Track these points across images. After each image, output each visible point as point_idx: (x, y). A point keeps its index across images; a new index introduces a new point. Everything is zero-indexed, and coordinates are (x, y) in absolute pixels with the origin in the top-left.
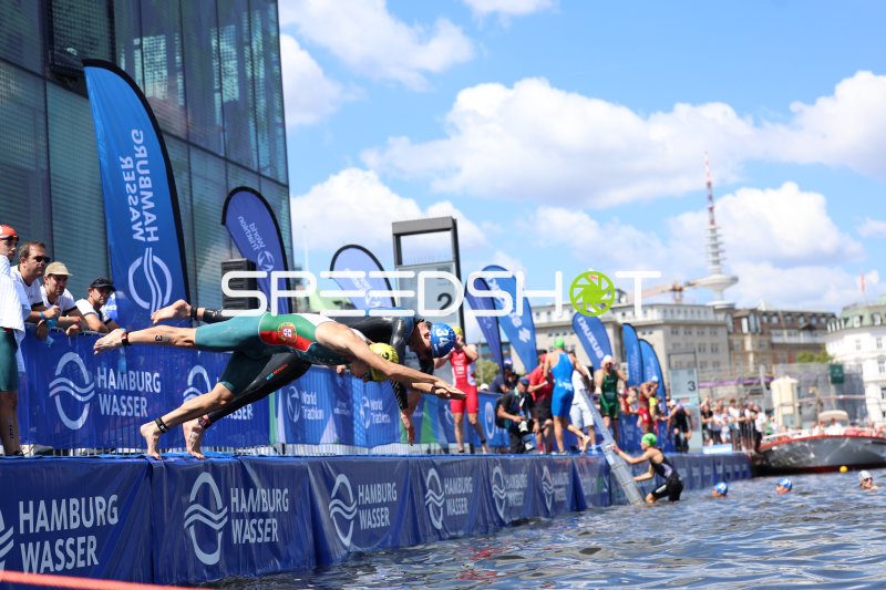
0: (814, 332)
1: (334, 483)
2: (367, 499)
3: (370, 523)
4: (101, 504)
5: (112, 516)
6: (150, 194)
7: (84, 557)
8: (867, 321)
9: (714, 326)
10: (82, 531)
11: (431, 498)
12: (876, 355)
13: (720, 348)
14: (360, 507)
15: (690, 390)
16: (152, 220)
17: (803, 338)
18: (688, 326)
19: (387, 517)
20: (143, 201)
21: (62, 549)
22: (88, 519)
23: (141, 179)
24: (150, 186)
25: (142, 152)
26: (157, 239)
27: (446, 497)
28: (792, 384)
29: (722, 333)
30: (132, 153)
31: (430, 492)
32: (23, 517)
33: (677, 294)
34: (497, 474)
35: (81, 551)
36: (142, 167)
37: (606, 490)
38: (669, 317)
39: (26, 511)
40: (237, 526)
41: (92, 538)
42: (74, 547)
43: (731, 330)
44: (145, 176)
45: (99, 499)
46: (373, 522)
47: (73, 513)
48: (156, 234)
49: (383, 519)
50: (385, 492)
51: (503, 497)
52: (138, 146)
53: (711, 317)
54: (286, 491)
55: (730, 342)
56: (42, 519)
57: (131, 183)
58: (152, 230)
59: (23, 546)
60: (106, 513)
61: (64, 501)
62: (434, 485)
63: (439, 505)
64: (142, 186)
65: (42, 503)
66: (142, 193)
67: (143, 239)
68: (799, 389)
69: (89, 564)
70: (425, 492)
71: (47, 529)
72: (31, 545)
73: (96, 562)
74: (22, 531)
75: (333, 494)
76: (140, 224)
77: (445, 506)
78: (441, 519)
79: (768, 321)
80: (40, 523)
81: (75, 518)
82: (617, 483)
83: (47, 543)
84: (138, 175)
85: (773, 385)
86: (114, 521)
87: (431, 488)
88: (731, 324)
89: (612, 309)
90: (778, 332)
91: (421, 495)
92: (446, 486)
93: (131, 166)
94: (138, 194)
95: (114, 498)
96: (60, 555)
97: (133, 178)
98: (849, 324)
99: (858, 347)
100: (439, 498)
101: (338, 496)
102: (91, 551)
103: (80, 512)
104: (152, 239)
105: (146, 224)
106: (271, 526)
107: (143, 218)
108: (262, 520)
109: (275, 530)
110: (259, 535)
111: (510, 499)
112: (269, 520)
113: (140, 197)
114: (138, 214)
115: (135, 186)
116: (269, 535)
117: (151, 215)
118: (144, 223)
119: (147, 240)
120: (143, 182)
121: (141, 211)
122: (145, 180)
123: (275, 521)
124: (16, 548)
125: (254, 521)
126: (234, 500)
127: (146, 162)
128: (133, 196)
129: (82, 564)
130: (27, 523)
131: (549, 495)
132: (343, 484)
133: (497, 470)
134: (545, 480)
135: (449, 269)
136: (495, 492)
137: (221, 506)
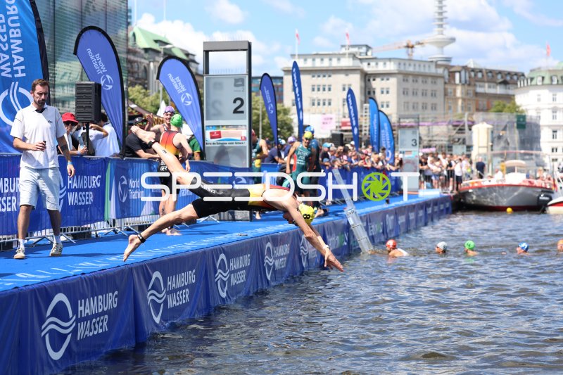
0: (508, 86)
1: (150, 278)
2: (174, 285)
3: (175, 303)
6: (19, 42)
8: (547, 81)
9: (435, 77)
11: (220, 276)
12: (551, 106)
13: (438, 93)
14: (168, 293)
15: (413, 145)
16: (19, 62)
17: (499, 90)
18: (416, 76)
19: (187, 296)
20: (13, 47)
23: (11, 30)
24: (19, 35)
25: (13, 11)
26: (24, 75)
27: (231, 272)
28: (488, 129)
29: (440, 82)
30: (4, 11)
31: (219, 271)
33: (410, 49)
34: (269, 248)
36: (13, 22)
37: (345, 244)
38: (402, 68)
40: (81, 327)
43: (447, 81)
44: (15, 28)
46: (177, 301)
48: (23, 71)
49: (185, 297)
50: (190, 277)
51: (271, 264)
52: (10, 6)
53: (433, 70)
54: (116, 293)
55: (445, 90)
58: (20, 68)
62: (222, 267)
63: (225, 279)
64: (11, 36)
66: (13, 41)
67: (10, 76)
68: (492, 132)
70: (216, 272)
75: (150, 287)
76: (9, 64)
77: (229, 279)
78: (226, 289)
79: (474, 76)
82: (354, 237)
84: (8, 28)
85: (474, 128)
87: (220, 268)
88: (447, 77)
89: (360, 59)
90: (481, 84)
91: (212, 275)
92: (231, 264)
93: (3, 21)
94: (8, 41)
97: (4, 30)
98: (534, 82)
99: (539, 100)
100: (225, 275)
101: (153, 288)
104: (20, 75)
105: (14, 64)
106: (102, 321)
107: (11, 60)
108: (98, 318)
109: (105, 323)
110: (95, 329)
111: (276, 264)
112: (102, 318)
113: (10, 44)
114: (7, 57)
115: (5, 36)
116: (102, 327)
117: (19, 57)
118: (12, 64)
119: (13, 76)
120: (13, 33)
121: (11, 55)
122: (15, 32)
123: (106, 316)
125: (94, 320)
126: (80, 308)
127: (17, 18)
128: (4, 44)
131: (304, 256)
132: (157, 279)
133: (269, 245)
134: (303, 245)
135: (243, 80)
136: (266, 261)
137: (71, 315)
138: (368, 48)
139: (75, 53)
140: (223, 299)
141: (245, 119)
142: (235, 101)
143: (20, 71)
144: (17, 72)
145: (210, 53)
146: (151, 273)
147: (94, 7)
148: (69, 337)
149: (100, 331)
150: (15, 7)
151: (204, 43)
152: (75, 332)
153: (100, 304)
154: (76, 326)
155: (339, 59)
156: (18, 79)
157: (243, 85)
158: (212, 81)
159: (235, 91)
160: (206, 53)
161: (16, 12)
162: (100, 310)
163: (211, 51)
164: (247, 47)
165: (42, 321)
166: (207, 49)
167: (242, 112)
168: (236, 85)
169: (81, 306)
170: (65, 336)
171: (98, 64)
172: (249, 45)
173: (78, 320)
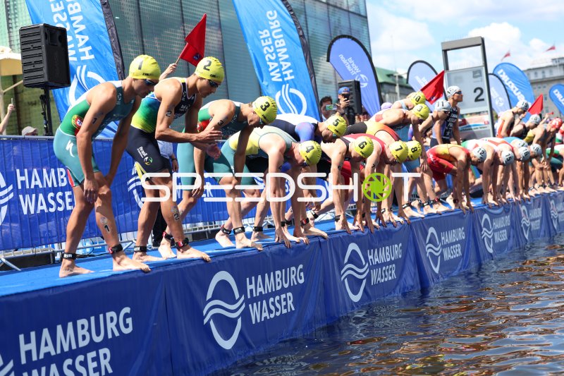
1: (427, 233)
2: (447, 240)
3: (450, 256)
4: (293, 272)
5: (301, 278)
6: (285, 50)
7: (286, 307)
10: (284, 291)
11: (485, 234)
14: (443, 247)
16: (286, 67)
19: (459, 250)
20: (279, 55)
21: (273, 304)
22: (286, 283)
23: (276, 42)
25: (275, 25)
26: (293, 77)
27: (495, 231)
30: (268, 27)
31: (484, 229)
32: (249, 287)
34: (524, 211)
35: (284, 303)
36: (276, 34)
39: (251, 283)
40: (374, 274)
41: (290, 294)
42: (279, 302)
44: (279, 39)
45: (293, 269)
46: (452, 255)
47: (278, 280)
48: (291, 74)
49: (457, 252)
50: (458, 234)
51: (528, 225)
52: (273, 21)
54: (400, 245)
56: (260, 287)
57: (269, 46)
58: (288, 72)
59: (250, 306)
60: (296, 277)
61: (272, 273)
63: (490, 237)
64: (277, 46)
65: (260, 277)
66: (278, 50)
67: (281, 80)
69: (289, 310)
70: (481, 230)
71: (263, 293)
72: (255, 304)
73: (293, 309)
74: (249, 297)
75: (427, 241)
76: (278, 70)
77: (493, 237)
78: (491, 246)
80: (259, 290)
81: (279, 283)
83: (264, 302)
84: (274, 40)
86: (301, 281)
87: (485, 226)
91: (479, 232)
92: (494, 224)
93: (268, 35)
94: (275, 51)
95: (301, 266)
96: (272, 308)
97: (270, 42)
100: (490, 233)
101: (430, 242)
102: (290, 303)
103: (282, 279)
104: (289, 78)
105: (283, 69)
106: (391, 269)
107: (281, 66)
108: (387, 267)
109: (393, 272)
111: (532, 225)
112: (391, 266)
113: (277, 53)
114: (276, 65)
115: (272, 47)
116: (391, 275)
117: (286, 63)
118: (280, 70)
119: (283, 80)
121: (279, 62)
122: (279, 42)
123: (394, 265)
124: (247, 308)
125: (384, 268)
126: (370, 257)
127: (280, 30)
128: (271, 54)
129: (284, 311)
130: (251, 291)
131: (555, 219)
132: (432, 234)
133: (524, 208)
135: (480, 72)
136: (523, 222)
137: (364, 263)
140: (491, 254)
141: (486, 105)
142: (475, 91)
143: (289, 75)
144: (286, 76)
145: (448, 52)
146: (426, 227)
147: (340, 31)
148: (364, 282)
149: (390, 278)
150: (277, 22)
151: (442, 43)
153: (387, 254)
154: (370, 273)
155: (551, 72)
156: (288, 81)
157: (481, 75)
158: (453, 76)
159: (475, 82)
160: (445, 51)
161: (279, 25)
162: (388, 260)
163: (449, 50)
164: (480, 42)
165: (341, 267)
166: (445, 49)
167: (483, 100)
168: (474, 77)
169: (370, 255)
170: (361, 281)
171: (351, 66)
172: (483, 40)
173: (371, 268)
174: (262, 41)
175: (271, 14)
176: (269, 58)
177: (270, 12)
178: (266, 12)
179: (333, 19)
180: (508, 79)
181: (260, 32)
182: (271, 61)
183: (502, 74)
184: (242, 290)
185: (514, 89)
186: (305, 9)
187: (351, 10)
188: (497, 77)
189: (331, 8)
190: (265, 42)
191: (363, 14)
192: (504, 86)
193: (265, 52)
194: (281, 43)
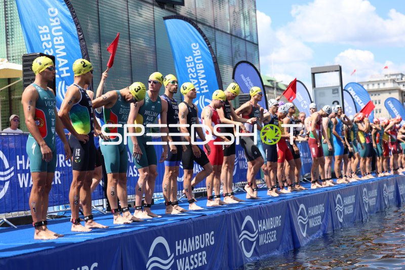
1: (298, 208)
2: (312, 213)
3: (313, 224)
4: (207, 236)
5: (212, 241)
6: (203, 71)
7: (201, 261)
10: (201, 250)
14: (309, 218)
16: (203, 83)
21: (193, 259)
22: (202, 244)
23: (197, 65)
25: (197, 53)
26: (208, 91)
27: (345, 206)
30: (192, 54)
31: (338, 205)
32: (178, 248)
34: (365, 192)
35: (200, 259)
36: (198, 60)
39: (179, 245)
40: (261, 237)
41: (204, 252)
42: (197, 258)
44: (199, 63)
45: (207, 234)
46: (315, 223)
47: (197, 242)
48: (206, 89)
49: (319, 221)
50: (319, 209)
51: (367, 202)
52: (195, 50)
54: (280, 217)
56: (185, 247)
57: (192, 68)
58: (204, 87)
59: (177, 261)
60: (209, 240)
61: (193, 238)
62: (339, 202)
63: (341, 210)
64: (198, 68)
65: (185, 240)
66: (198, 71)
67: (199, 92)
69: (203, 264)
70: (335, 206)
71: (187, 252)
72: (181, 260)
73: (206, 263)
74: (177, 254)
75: (299, 214)
76: (197, 85)
77: (344, 211)
78: (342, 217)
80: (184, 249)
81: (197, 244)
83: (187, 258)
84: (195, 64)
86: (212, 243)
87: (338, 203)
92: (345, 201)
93: (192, 60)
94: (196, 72)
95: (212, 233)
96: (192, 262)
97: (193, 65)
100: (341, 208)
101: (301, 214)
102: (204, 258)
103: (199, 242)
104: (205, 91)
105: (201, 85)
106: (273, 234)
107: (199, 83)
108: (271, 232)
109: (275, 236)
110: (269, 239)
111: (370, 202)
112: (273, 232)
114: (196, 81)
115: (194, 68)
116: (273, 238)
117: (203, 81)
118: (199, 85)
119: (201, 92)
120: (198, 66)
121: (198, 80)
122: (200, 65)
123: (275, 231)
124: (175, 262)
125: (268, 233)
126: (260, 226)
127: (200, 57)
128: (193, 73)
129: (200, 265)
130: (179, 250)
131: (386, 197)
132: (302, 208)
133: (365, 190)
134: (385, 191)
135: (337, 90)
136: (364, 200)
137: (255, 230)
138: (402, 75)
139: (233, 78)
140: (341, 223)
142: (333, 103)
143: (205, 89)
144: (203, 89)
145: (316, 75)
146: (299, 204)
147: (239, 54)
148: (255, 243)
149: (272, 240)
150: (199, 51)
151: (312, 68)
152: (258, 240)
153: (271, 223)
154: (258, 237)
155: (384, 84)
156: (204, 94)
157: (338, 92)
158: (318, 92)
159: (333, 97)
160: (313, 74)
161: (200, 54)
162: (272, 227)
163: (316, 73)
164: (339, 69)
165: (239, 233)
166: (313, 72)
168: (333, 93)
169: (260, 224)
170: (252, 242)
171: (248, 83)
172: (340, 67)
173: (259, 233)
174: (187, 64)
175: (195, 45)
176: (191, 76)
177: (194, 44)
178: (191, 44)
179: (234, 45)
180: (355, 94)
181: (186, 58)
182: (192, 78)
183: (351, 90)
184: (173, 249)
185: (359, 101)
186: (215, 38)
187: (247, 39)
188: (348, 92)
189: (233, 37)
190: (189, 65)
191: (255, 42)
192: (353, 99)
193: (189, 72)
194: (200, 66)
